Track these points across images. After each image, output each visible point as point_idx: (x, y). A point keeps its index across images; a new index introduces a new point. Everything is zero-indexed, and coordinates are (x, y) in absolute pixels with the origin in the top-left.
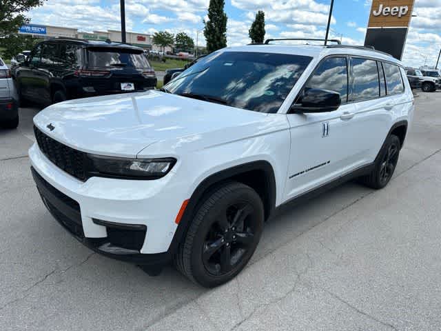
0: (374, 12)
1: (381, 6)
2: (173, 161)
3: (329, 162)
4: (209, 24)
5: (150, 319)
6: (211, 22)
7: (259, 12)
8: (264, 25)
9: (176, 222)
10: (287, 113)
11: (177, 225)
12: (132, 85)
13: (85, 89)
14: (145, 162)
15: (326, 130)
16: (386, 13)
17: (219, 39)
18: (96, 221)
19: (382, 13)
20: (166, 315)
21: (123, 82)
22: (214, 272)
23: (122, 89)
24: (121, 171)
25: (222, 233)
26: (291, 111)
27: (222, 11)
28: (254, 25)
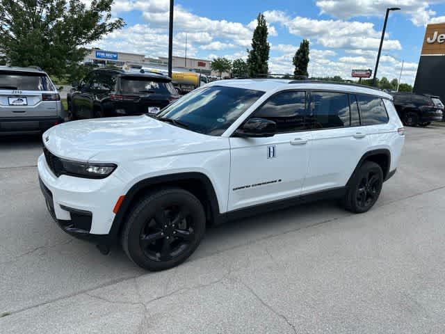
0: (428, 39)
1: (436, 33)
2: (115, 166)
3: (280, 180)
4: (252, 53)
5: (95, 285)
6: (254, 51)
7: (304, 41)
8: (308, 53)
9: (114, 211)
10: (230, 137)
11: (115, 215)
12: (159, 109)
13: (118, 111)
14: (99, 166)
15: (272, 152)
16: (441, 40)
17: (260, 67)
18: (63, 207)
19: (436, 40)
20: (109, 284)
21: (151, 106)
22: (153, 258)
23: (150, 112)
24: (79, 172)
25: (162, 227)
26: (234, 135)
27: (265, 41)
28: (298, 53)
